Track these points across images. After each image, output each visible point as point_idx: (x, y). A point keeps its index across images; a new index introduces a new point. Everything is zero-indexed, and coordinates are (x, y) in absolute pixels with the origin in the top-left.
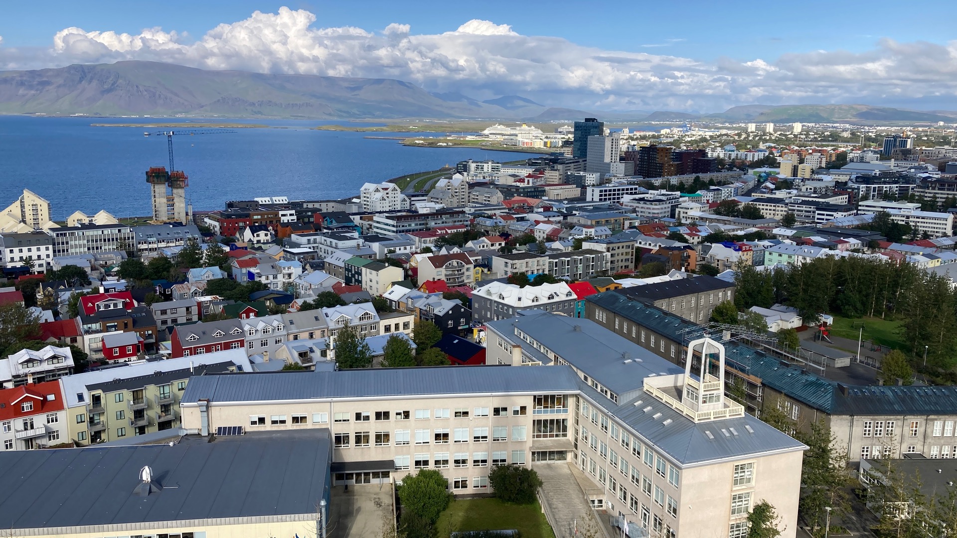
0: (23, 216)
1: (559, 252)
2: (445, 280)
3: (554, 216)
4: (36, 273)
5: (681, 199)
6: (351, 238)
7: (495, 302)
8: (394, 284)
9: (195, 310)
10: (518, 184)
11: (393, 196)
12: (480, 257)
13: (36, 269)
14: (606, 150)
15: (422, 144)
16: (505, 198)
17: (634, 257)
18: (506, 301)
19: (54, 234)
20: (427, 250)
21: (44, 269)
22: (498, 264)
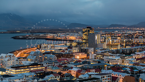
1: (82, 79)
3: (78, 65)
5: (125, 57)
10: (62, 53)
11: (13, 59)
16: (58, 58)
17: (111, 80)
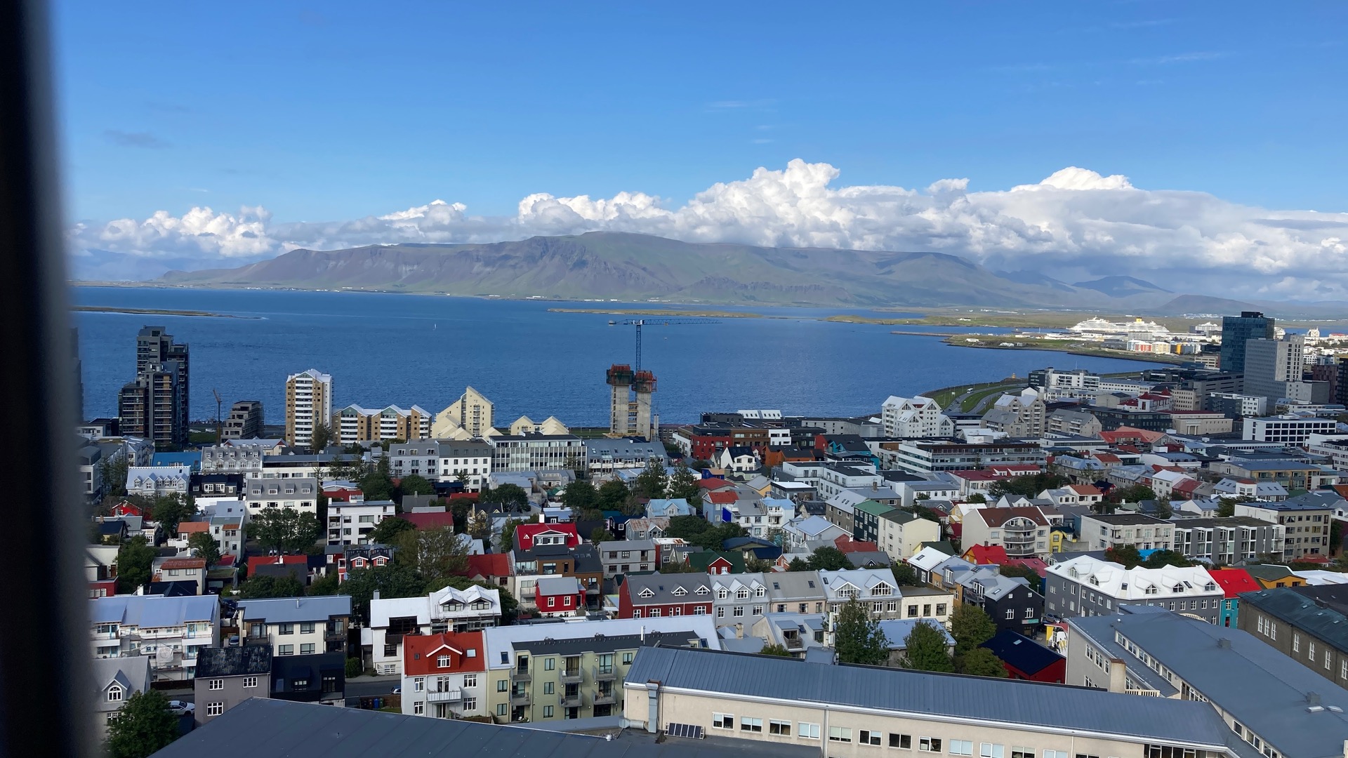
0: (463, 419)
2: (1005, 547)
3: (1186, 461)
4: (470, 492)
6: (866, 474)
7: (1084, 587)
8: (924, 545)
9: (652, 555)
10: (1127, 408)
11: (930, 416)
12: (1062, 516)
13: (471, 486)
14: (1278, 362)
15: (977, 343)
16: (1104, 429)
17: (1328, 536)
18: (1101, 588)
19: (494, 444)
20: (977, 499)
21: (479, 487)
22: (1091, 528)
